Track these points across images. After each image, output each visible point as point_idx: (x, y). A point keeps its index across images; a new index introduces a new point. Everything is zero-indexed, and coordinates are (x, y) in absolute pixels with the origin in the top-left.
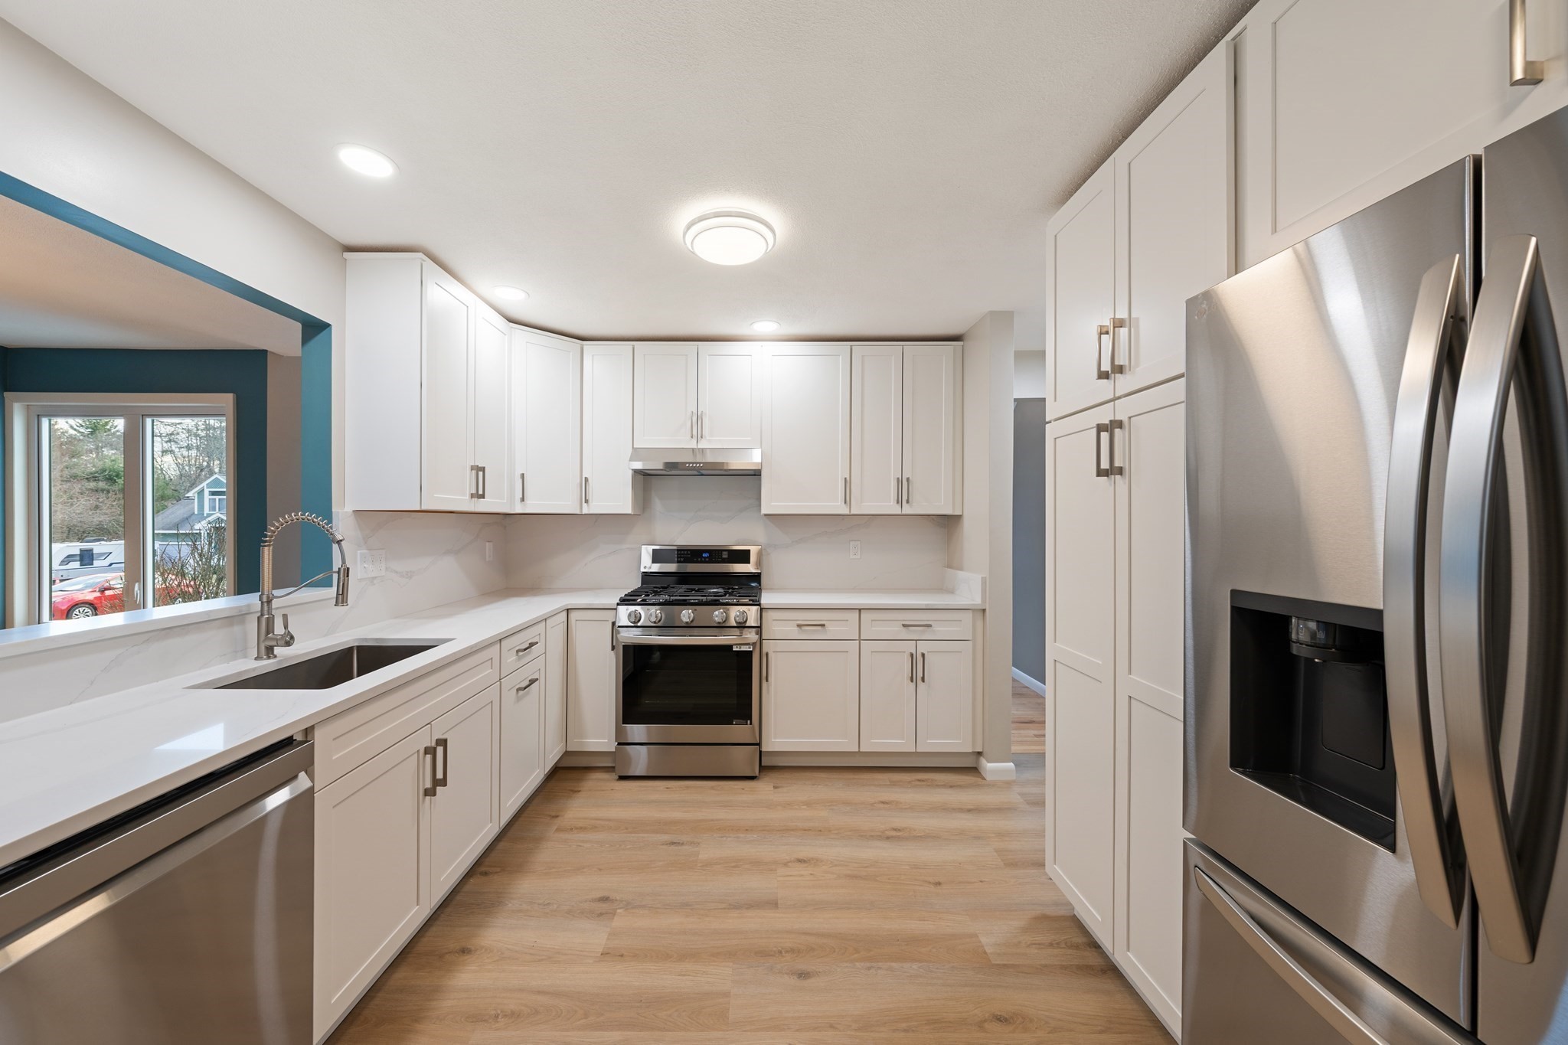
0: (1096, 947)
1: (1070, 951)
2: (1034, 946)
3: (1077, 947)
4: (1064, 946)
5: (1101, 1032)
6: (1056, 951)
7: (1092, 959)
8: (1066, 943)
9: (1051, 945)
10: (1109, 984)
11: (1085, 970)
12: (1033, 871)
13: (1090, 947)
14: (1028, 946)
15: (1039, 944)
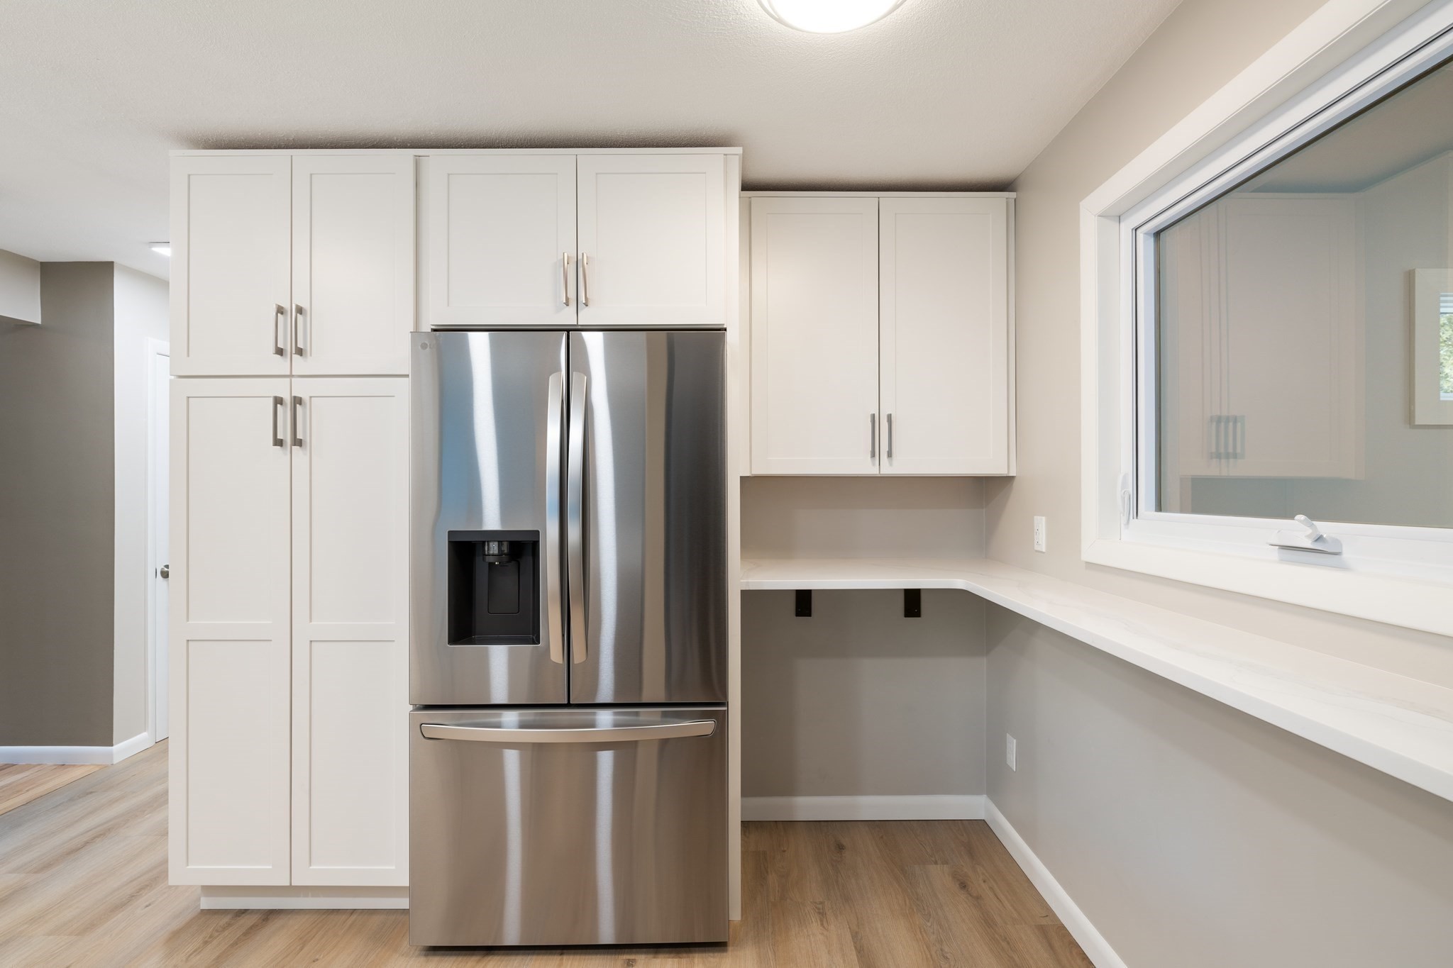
0: (244, 913)
1: (226, 933)
2: (191, 957)
3: (229, 925)
4: (217, 934)
5: (301, 949)
6: (215, 942)
7: (247, 921)
8: (217, 931)
9: (206, 943)
10: (277, 923)
11: (250, 932)
12: (120, 915)
13: (239, 916)
14: (187, 960)
15: (194, 951)
